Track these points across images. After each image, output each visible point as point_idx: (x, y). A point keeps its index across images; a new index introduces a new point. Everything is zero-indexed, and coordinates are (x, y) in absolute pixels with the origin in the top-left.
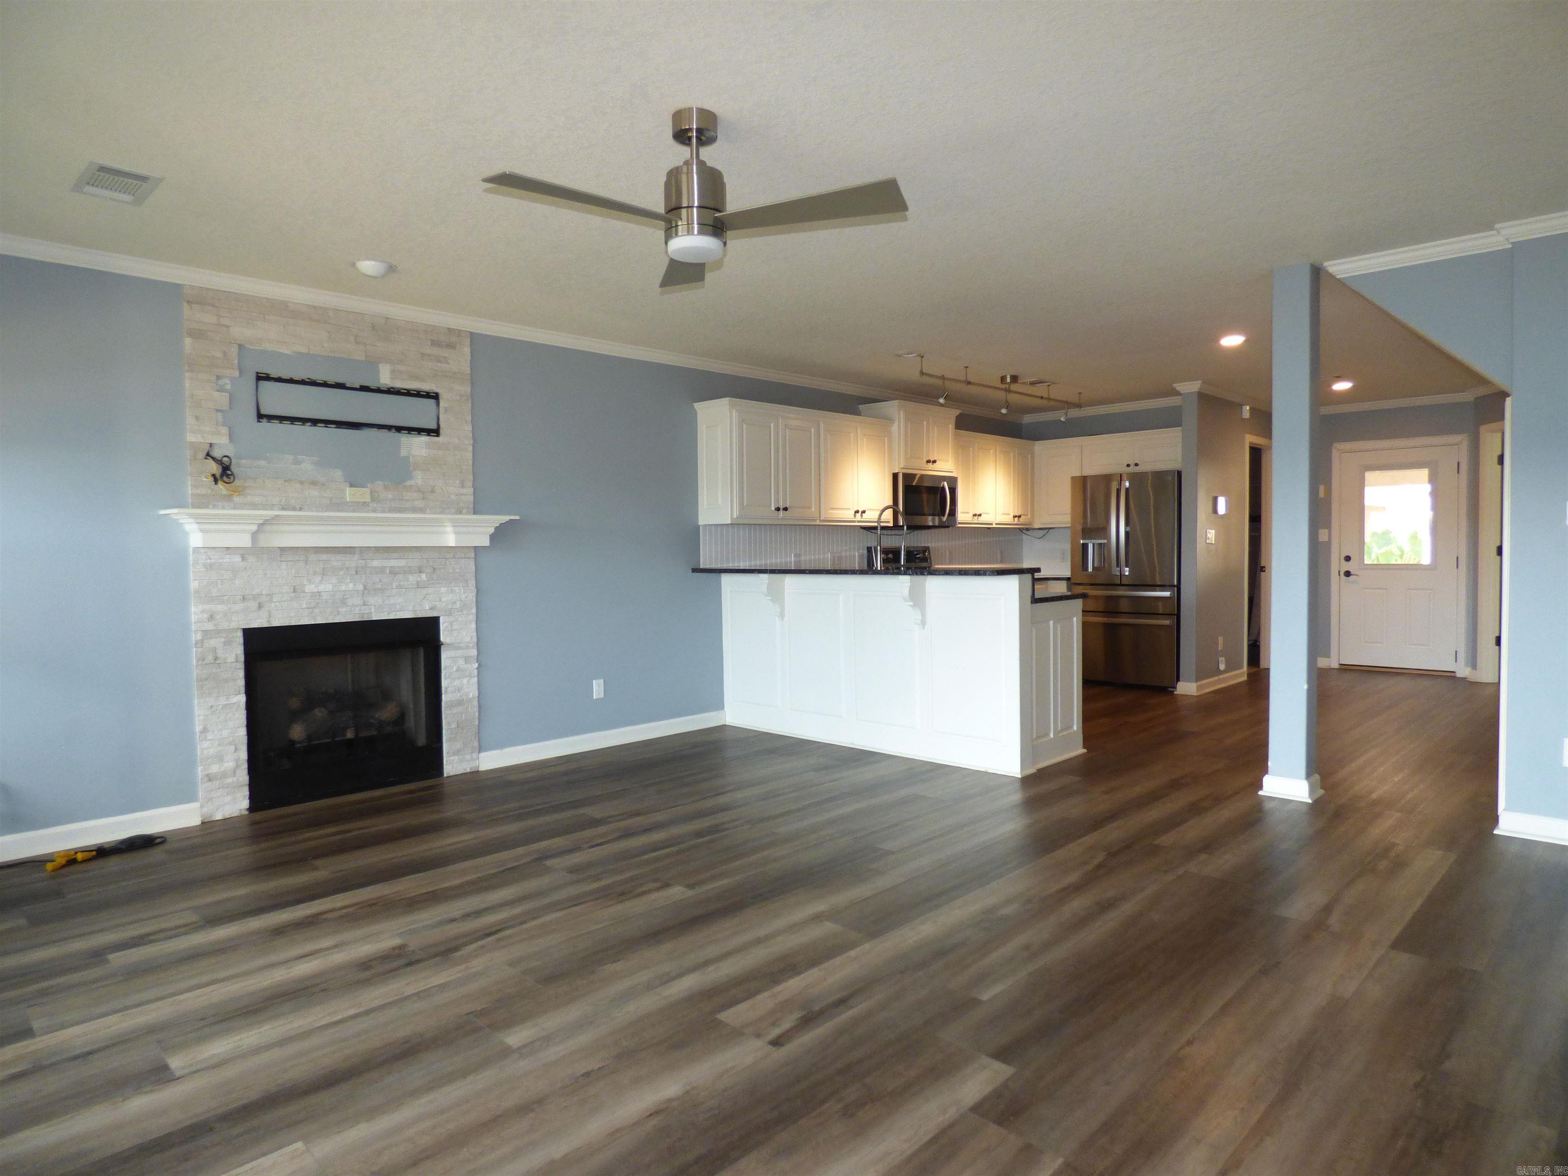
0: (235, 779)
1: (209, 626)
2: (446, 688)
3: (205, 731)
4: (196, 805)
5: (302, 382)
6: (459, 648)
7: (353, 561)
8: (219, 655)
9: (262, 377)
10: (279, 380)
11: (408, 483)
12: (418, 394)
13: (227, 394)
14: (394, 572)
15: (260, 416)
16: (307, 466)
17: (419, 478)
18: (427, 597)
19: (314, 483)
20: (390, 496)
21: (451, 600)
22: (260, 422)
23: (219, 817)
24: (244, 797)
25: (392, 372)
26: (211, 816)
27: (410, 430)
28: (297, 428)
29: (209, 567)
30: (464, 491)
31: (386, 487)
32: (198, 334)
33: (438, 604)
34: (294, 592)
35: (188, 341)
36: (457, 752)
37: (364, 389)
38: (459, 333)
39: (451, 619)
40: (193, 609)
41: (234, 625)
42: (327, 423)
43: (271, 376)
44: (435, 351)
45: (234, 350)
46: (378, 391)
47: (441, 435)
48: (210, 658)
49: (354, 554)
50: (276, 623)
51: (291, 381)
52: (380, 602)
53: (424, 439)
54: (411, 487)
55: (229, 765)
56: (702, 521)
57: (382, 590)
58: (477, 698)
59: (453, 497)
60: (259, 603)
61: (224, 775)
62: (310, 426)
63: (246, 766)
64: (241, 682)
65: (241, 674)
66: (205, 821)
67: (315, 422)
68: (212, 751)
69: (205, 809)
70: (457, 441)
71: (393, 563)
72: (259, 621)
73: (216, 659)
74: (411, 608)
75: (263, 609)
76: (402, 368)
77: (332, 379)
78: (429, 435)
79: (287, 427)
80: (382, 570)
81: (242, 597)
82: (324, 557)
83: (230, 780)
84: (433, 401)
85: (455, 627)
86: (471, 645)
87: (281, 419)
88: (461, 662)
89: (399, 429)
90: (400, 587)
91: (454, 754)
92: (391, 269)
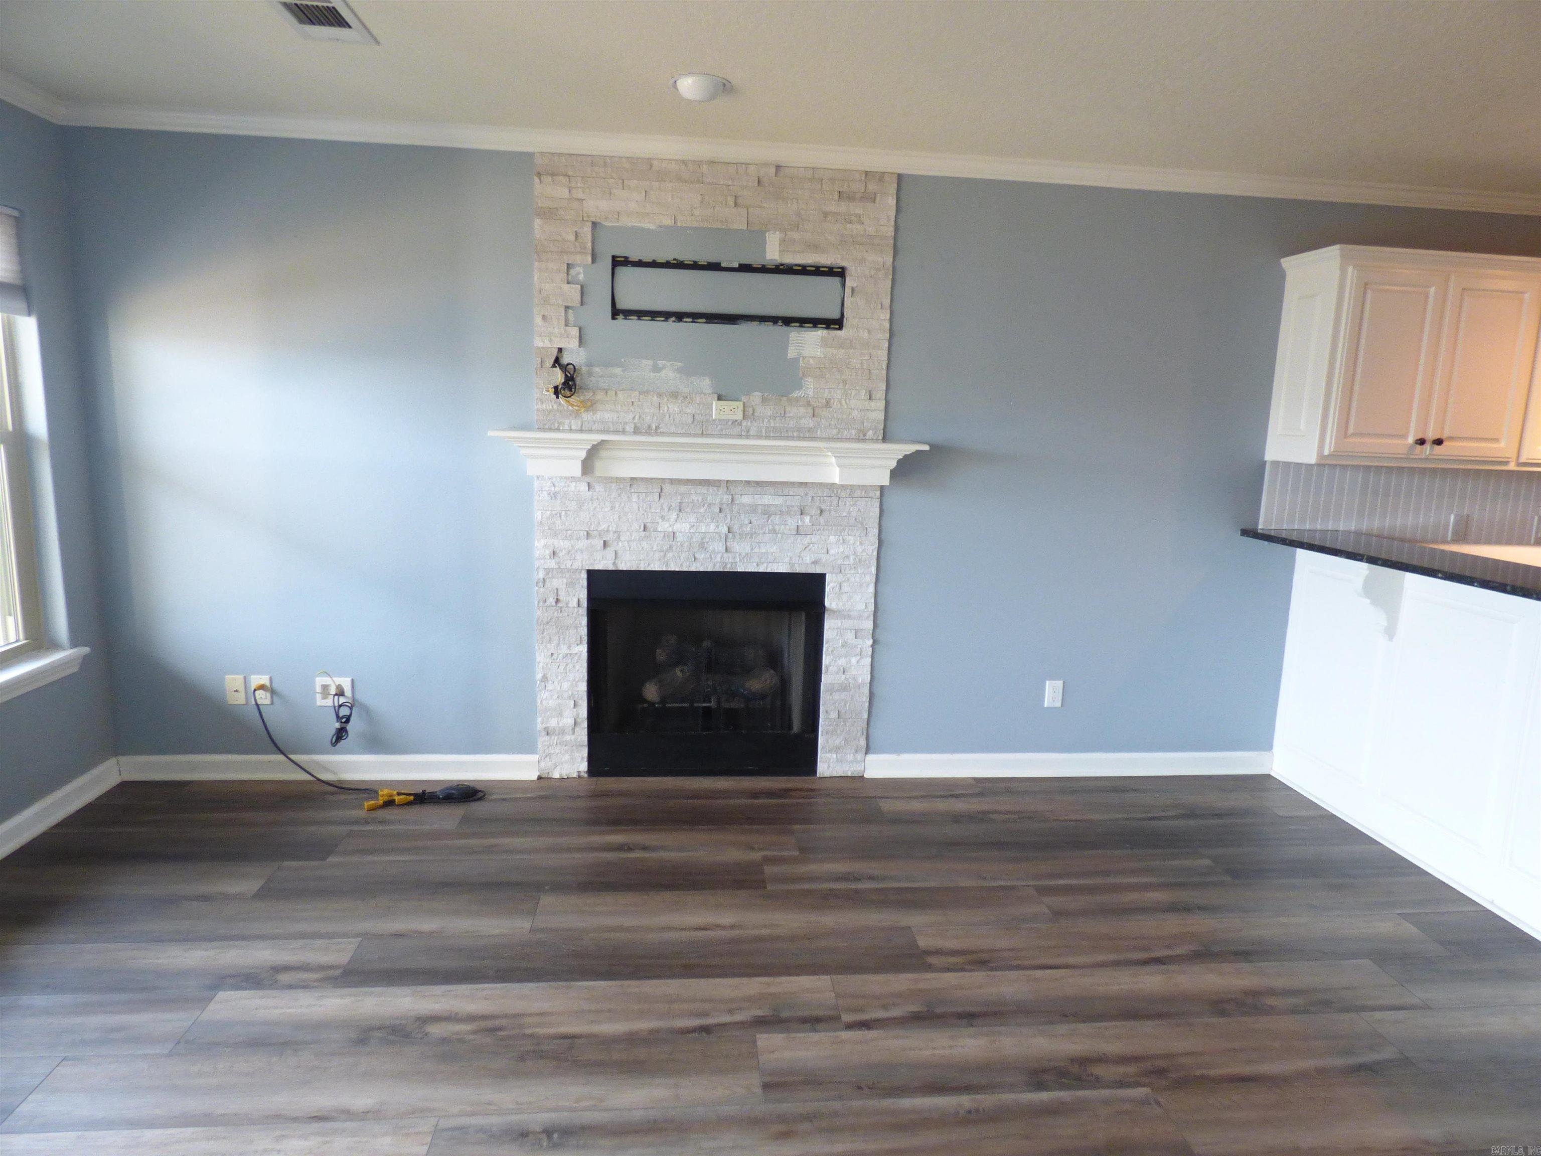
0: (573, 737)
1: (552, 564)
2: (827, 668)
3: (545, 679)
4: (534, 758)
5: (667, 265)
6: (849, 617)
7: (720, 497)
8: (560, 598)
9: (618, 262)
10: (640, 264)
11: (795, 394)
12: (817, 271)
13: (579, 287)
14: (767, 512)
15: (616, 313)
16: (669, 374)
17: (810, 388)
18: (810, 547)
19: (675, 395)
20: (769, 413)
21: (842, 553)
22: (617, 319)
23: (556, 775)
24: (583, 758)
25: (783, 241)
26: (549, 773)
27: (803, 322)
28: (659, 325)
29: (554, 496)
30: (873, 404)
31: (764, 400)
32: (548, 214)
33: (824, 558)
34: (644, 531)
35: (538, 222)
36: (836, 749)
37: (745, 268)
38: (881, 177)
39: (840, 577)
40: (536, 544)
41: (577, 565)
42: (695, 316)
43: (630, 260)
44: (843, 207)
45: (587, 230)
46: (764, 270)
47: (844, 328)
48: (551, 601)
49: (719, 487)
50: (623, 567)
51: (654, 264)
52: (748, 549)
53: (820, 333)
54: (797, 399)
55: (569, 721)
56: (1270, 455)
57: (751, 535)
58: (868, 685)
59: (855, 413)
60: (605, 542)
61: (562, 732)
62: (674, 321)
63: (585, 724)
64: (584, 631)
65: (584, 621)
66: (543, 776)
67: (680, 316)
68: (551, 703)
69: (543, 764)
70: (866, 335)
71: (766, 500)
72: (604, 563)
73: (557, 601)
74: (787, 560)
75: (609, 549)
76: (796, 235)
77: (703, 259)
78: (828, 327)
79: (646, 324)
80: (753, 509)
81: (585, 533)
82: (683, 489)
83: (568, 738)
84: (837, 280)
85: (846, 587)
86: (866, 614)
87: (640, 314)
88: (850, 636)
89: (787, 321)
90: (774, 532)
91: (830, 751)
92: (725, 88)
